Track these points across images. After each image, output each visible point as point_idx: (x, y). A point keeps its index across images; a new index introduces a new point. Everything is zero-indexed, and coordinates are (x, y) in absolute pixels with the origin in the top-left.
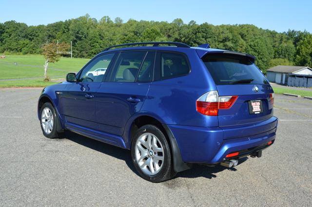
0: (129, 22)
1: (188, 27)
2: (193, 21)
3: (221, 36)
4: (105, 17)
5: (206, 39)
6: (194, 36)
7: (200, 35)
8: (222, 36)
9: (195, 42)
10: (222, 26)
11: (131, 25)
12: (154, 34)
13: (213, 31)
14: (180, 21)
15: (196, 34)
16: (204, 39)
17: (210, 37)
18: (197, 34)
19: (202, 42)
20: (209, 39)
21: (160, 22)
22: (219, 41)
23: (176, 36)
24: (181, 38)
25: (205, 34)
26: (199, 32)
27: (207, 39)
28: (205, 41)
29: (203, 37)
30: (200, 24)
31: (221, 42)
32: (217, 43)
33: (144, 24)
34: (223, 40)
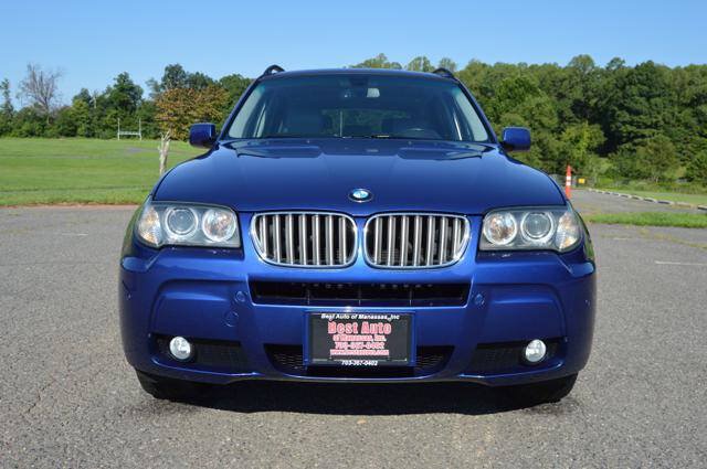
0: (469, 68)
1: (605, 73)
2: (618, 59)
3: (687, 91)
4: (419, 59)
5: (648, 99)
6: (620, 94)
7: (634, 90)
8: (690, 92)
9: (621, 107)
10: (691, 69)
11: (474, 74)
12: (522, 90)
13: (667, 81)
14: (587, 60)
15: (623, 88)
16: (642, 100)
17: (659, 96)
18: (628, 87)
19: (638, 107)
20: (657, 99)
21: (540, 64)
22: (683, 104)
23: (578, 94)
24: (588, 98)
25: (645, 88)
26: (631, 84)
27: (653, 101)
28: (646, 104)
29: (641, 96)
30: (633, 66)
31: (687, 105)
32: (676, 109)
33: (503, 70)
34: (693, 100)
